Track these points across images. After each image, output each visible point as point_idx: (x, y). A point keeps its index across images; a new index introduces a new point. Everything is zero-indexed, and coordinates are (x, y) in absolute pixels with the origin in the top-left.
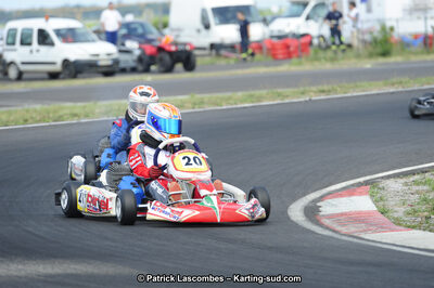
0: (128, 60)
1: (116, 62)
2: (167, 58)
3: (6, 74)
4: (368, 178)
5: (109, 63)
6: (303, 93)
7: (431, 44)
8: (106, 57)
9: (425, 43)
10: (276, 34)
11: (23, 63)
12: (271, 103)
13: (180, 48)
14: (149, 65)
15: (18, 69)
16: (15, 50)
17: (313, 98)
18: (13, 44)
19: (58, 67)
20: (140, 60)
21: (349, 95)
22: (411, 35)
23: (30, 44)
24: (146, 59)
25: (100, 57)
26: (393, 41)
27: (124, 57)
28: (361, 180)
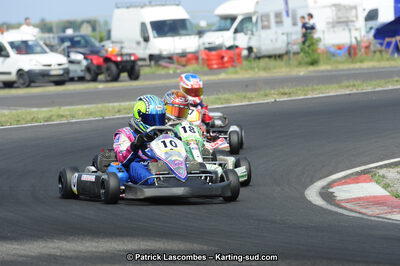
0: (77, 70)
1: (67, 71)
2: (113, 68)
4: (363, 168)
5: (61, 72)
6: (266, 95)
7: (355, 54)
8: (57, 67)
9: (350, 54)
10: (207, 46)
13: (125, 58)
14: (98, 74)
17: (278, 100)
19: (13, 77)
20: (88, 69)
21: (309, 96)
22: (334, 45)
24: (93, 68)
25: (52, 67)
26: (319, 51)
27: (72, 67)
28: (358, 169)
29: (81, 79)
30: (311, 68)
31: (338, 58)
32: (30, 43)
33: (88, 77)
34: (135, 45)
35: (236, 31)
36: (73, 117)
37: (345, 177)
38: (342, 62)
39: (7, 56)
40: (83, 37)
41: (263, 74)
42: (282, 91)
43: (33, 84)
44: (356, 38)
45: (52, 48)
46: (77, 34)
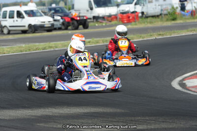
0: (58, 24)
1: (53, 25)
2: (76, 23)
3: (2, 31)
5: (50, 25)
6: (151, 36)
7: (195, 14)
8: (48, 23)
9: (192, 15)
10: (121, 11)
11: (10, 26)
12: (138, 40)
13: (81, 18)
14: (68, 26)
15: (8, 29)
16: (6, 21)
17: (157, 38)
18: (6, 18)
19: (26, 28)
20: (63, 24)
21: (173, 36)
23: (13, 18)
24: (66, 23)
25: (46, 23)
26: (177, 13)
27: (55, 23)
29: (60, 29)
30: (173, 22)
31: (186, 17)
32: (34, 11)
33: (63, 27)
34: (86, 12)
35: (136, 4)
36: (56, 47)
37: (191, 76)
38: (188, 19)
39: (23, 18)
40: (60, 8)
41: (149, 25)
42: (159, 33)
43: (36, 32)
44: (195, 7)
45: (45, 14)
46: (58, 6)
